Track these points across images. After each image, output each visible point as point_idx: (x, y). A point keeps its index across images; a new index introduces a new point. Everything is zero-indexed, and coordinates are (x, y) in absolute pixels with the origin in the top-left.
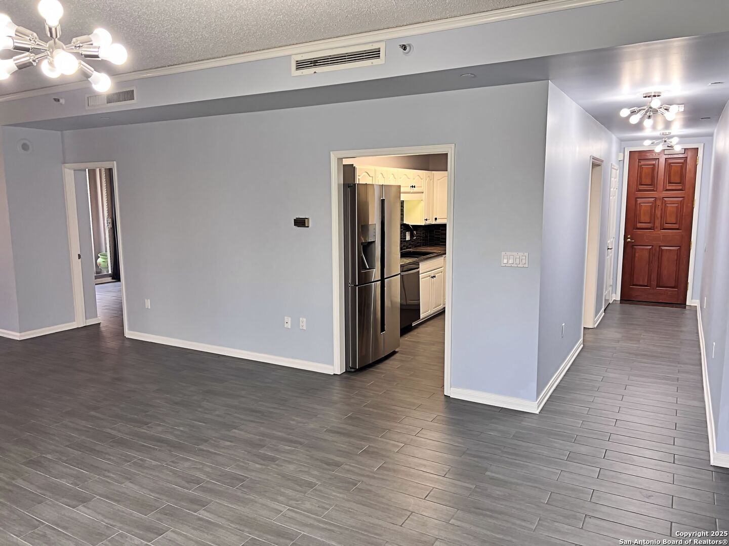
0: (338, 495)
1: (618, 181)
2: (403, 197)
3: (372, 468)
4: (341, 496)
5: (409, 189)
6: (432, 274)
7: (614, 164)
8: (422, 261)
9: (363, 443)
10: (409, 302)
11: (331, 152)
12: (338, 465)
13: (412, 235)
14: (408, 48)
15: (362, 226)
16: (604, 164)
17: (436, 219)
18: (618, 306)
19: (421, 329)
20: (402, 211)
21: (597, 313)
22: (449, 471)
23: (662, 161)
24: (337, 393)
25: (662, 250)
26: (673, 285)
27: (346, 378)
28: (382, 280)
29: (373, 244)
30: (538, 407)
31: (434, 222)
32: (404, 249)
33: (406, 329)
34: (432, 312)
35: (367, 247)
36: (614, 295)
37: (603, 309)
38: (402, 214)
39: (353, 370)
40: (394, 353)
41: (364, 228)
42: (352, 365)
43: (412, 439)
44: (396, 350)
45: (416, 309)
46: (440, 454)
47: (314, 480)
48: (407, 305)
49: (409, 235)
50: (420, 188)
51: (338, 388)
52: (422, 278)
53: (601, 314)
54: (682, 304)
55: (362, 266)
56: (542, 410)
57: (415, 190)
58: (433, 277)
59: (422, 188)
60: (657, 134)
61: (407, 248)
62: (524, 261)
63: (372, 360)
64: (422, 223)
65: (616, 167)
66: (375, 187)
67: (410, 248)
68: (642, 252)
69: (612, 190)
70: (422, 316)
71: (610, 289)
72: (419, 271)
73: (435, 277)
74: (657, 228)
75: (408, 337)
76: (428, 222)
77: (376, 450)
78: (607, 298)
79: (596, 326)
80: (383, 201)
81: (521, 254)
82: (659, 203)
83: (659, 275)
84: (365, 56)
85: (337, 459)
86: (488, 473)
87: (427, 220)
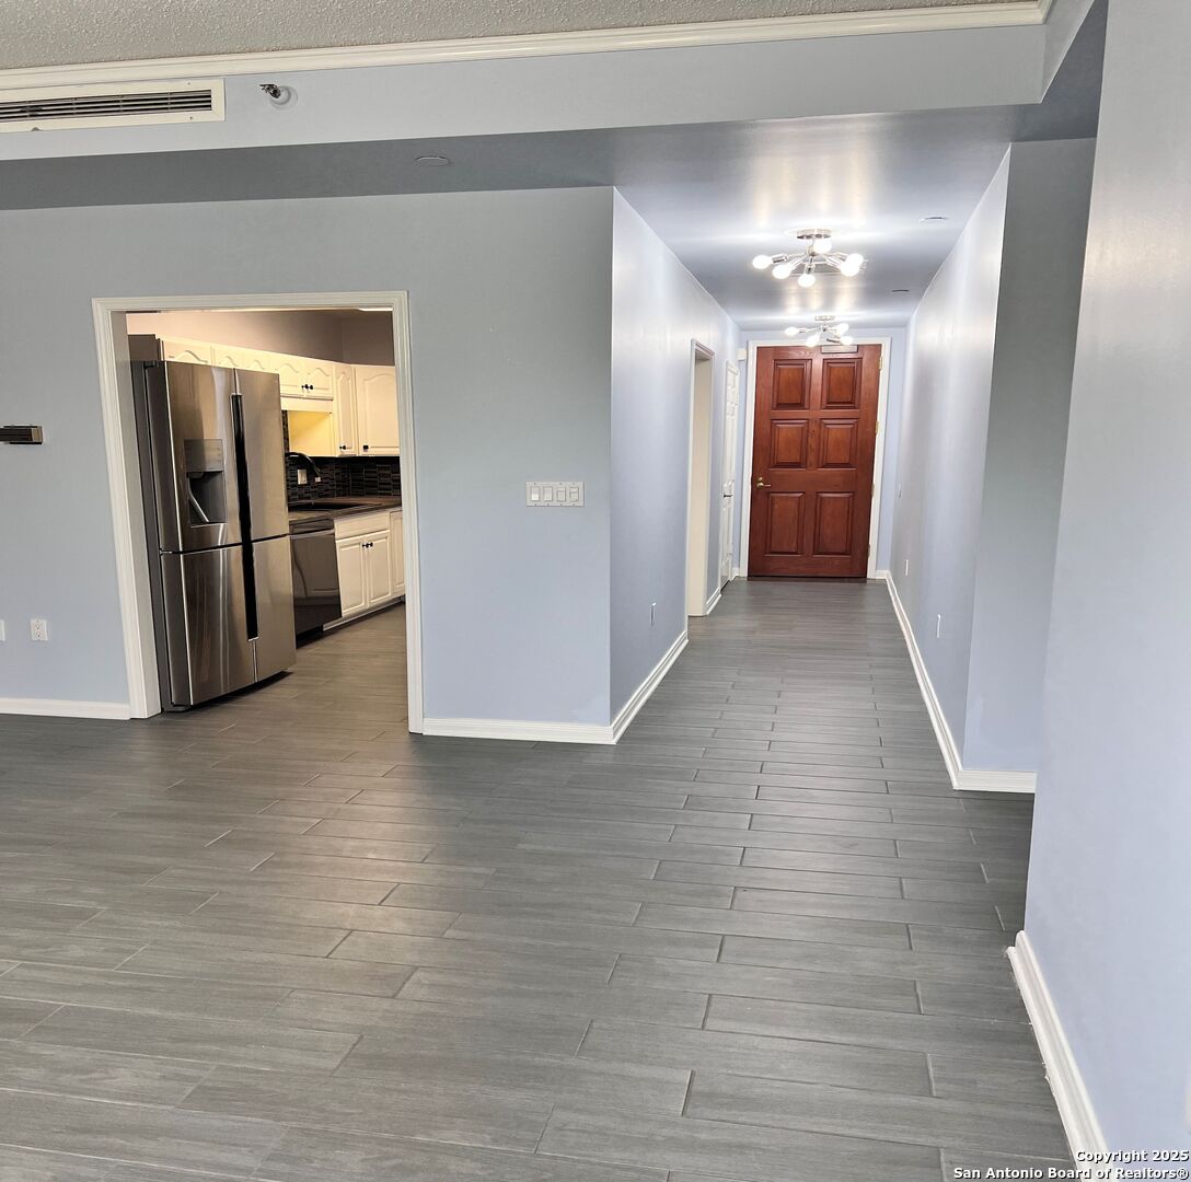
0: (159, 923)
1: (737, 392)
2: (286, 404)
3: (246, 867)
4: (166, 923)
5: (299, 391)
6: (366, 539)
7: (731, 362)
8: (338, 516)
9: (215, 827)
10: (313, 593)
11: (94, 301)
12: (153, 870)
13: (311, 475)
14: (283, 95)
15: (187, 443)
16: (715, 358)
17: (366, 447)
18: (745, 586)
19: (345, 635)
20: (286, 432)
21: (709, 592)
22: (432, 852)
23: (818, 364)
24: (143, 750)
25: (822, 498)
26: (841, 548)
27: (165, 723)
28: (247, 544)
29: (218, 478)
30: (615, 734)
31: (362, 453)
32: (295, 500)
33: (308, 635)
34: (368, 607)
35: (201, 482)
36: (736, 569)
37: (719, 588)
38: (286, 439)
39: (181, 709)
40: (281, 675)
41: (192, 446)
42: (178, 698)
43: (339, 809)
44: (289, 670)
45: (333, 605)
46: (408, 827)
47: (92, 905)
48: (308, 598)
49: (305, 475)
50: (325, 392)
51: (143, 741)
52: (341, 547)
53: (716, 596)
54: (860, 575)
55: (191, 515)
56: (622, 738)
57: (312, 393)
58: (367, 545)
59: (330, 391)
60: (809, 318)
61: (300, 499)
62: (575, 497)
63: (225, 689)
64: (337, 454)
65: (735, 369)
66: (215, 373)
67: (309, 498)
68: (786, 503)
69: (728, 404)
70: (345, 612)
71: (730, 559)
72: (334, 534)
73: (371, 545)
74: (811, 465)
75: (314, 650)
76: (347, 453)
77: (249, 836)
78: (725, 574)
79: (708, 613)
80: (236, 401)
81: (568, 484)
82: (813, 427)
83: (817, 536)
84: (172, 103)
85: (150, 861)
86: (521, 846)
87: (344, 448)
